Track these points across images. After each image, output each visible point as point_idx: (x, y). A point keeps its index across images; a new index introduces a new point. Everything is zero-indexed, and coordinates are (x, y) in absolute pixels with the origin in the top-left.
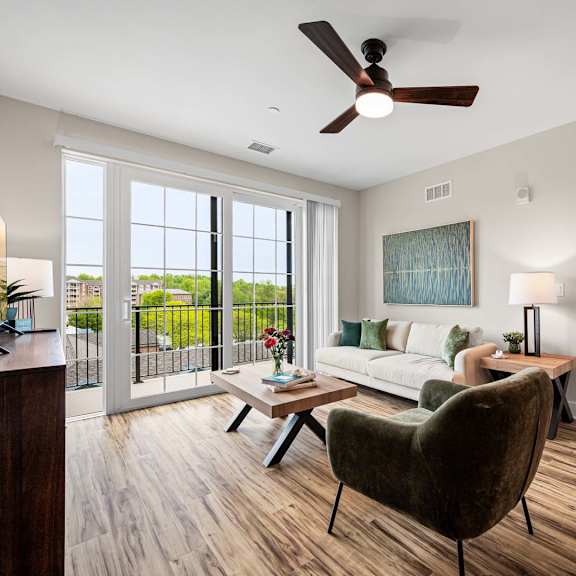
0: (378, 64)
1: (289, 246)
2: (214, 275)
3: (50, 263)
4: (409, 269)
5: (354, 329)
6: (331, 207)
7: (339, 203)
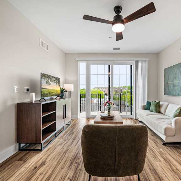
0: (120, 14)
1: (131, 76)
2: (109, 86)
3: (73, 85)
4: (172, 81)
5: (149, 103)
6: (145, 61)
7: (148, 59)
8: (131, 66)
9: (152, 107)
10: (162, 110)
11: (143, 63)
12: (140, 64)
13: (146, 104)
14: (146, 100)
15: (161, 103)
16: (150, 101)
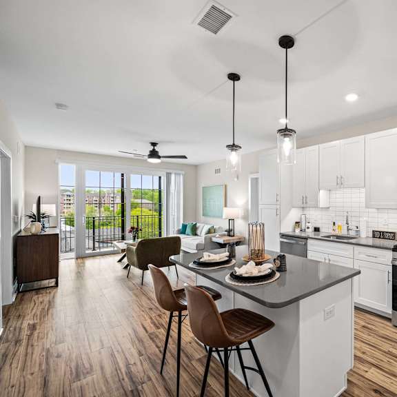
5: (185, 227)
6: (180, 174)
7: (183, 172)
8: (160, 177)
9: (188, 230)
10: (198, 232)
11: (178, 177)
12: (173, 177)
13: (181, 227)
14: (182, 222)
15: (198, 225)
16: (185, 224)
